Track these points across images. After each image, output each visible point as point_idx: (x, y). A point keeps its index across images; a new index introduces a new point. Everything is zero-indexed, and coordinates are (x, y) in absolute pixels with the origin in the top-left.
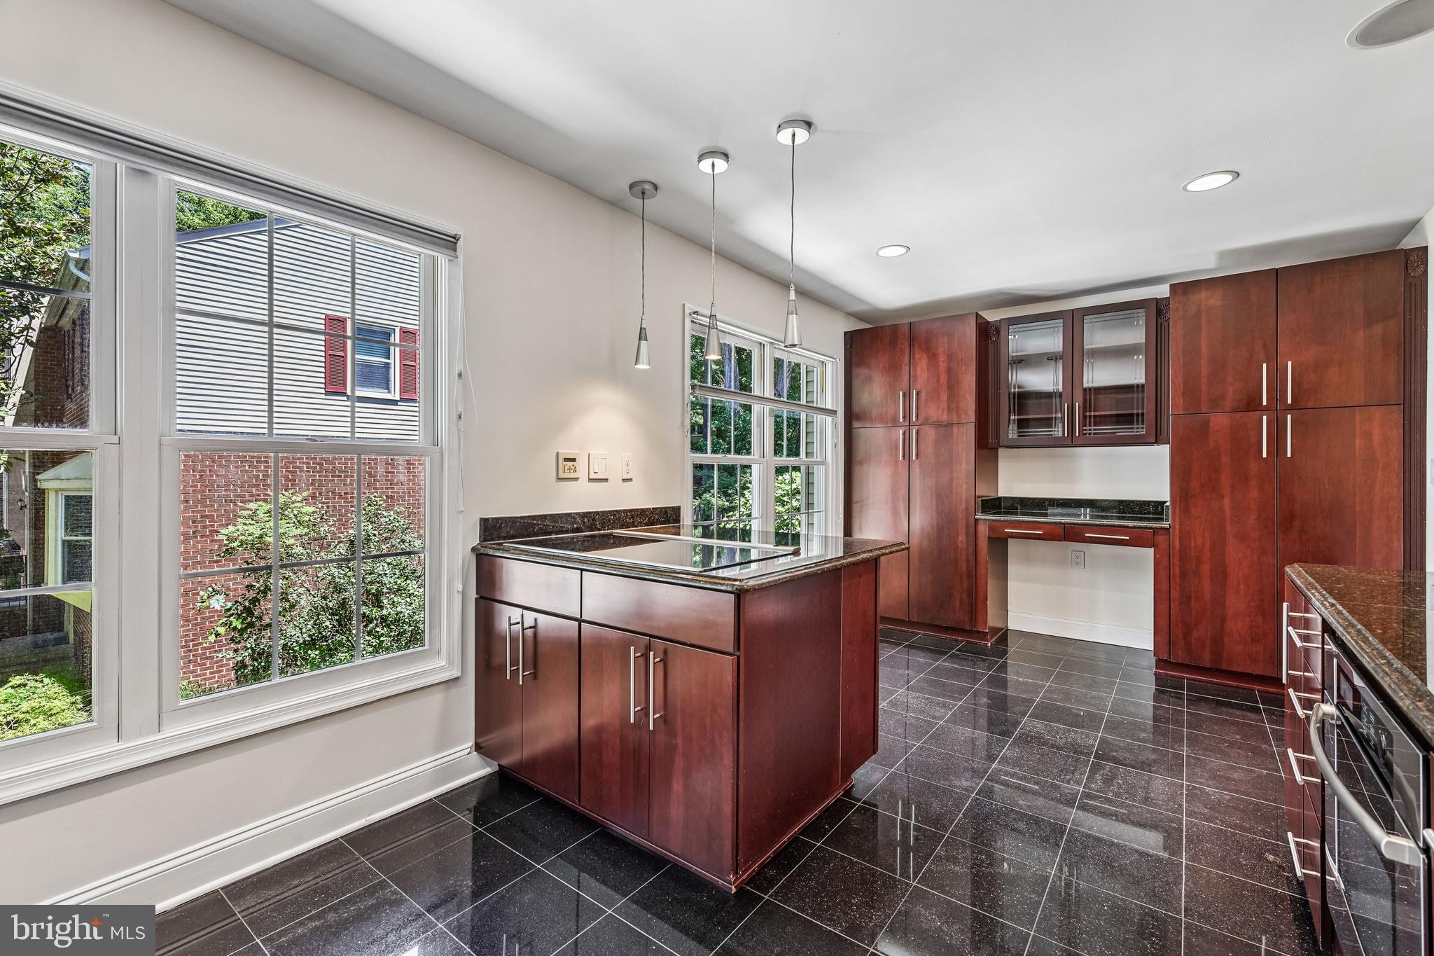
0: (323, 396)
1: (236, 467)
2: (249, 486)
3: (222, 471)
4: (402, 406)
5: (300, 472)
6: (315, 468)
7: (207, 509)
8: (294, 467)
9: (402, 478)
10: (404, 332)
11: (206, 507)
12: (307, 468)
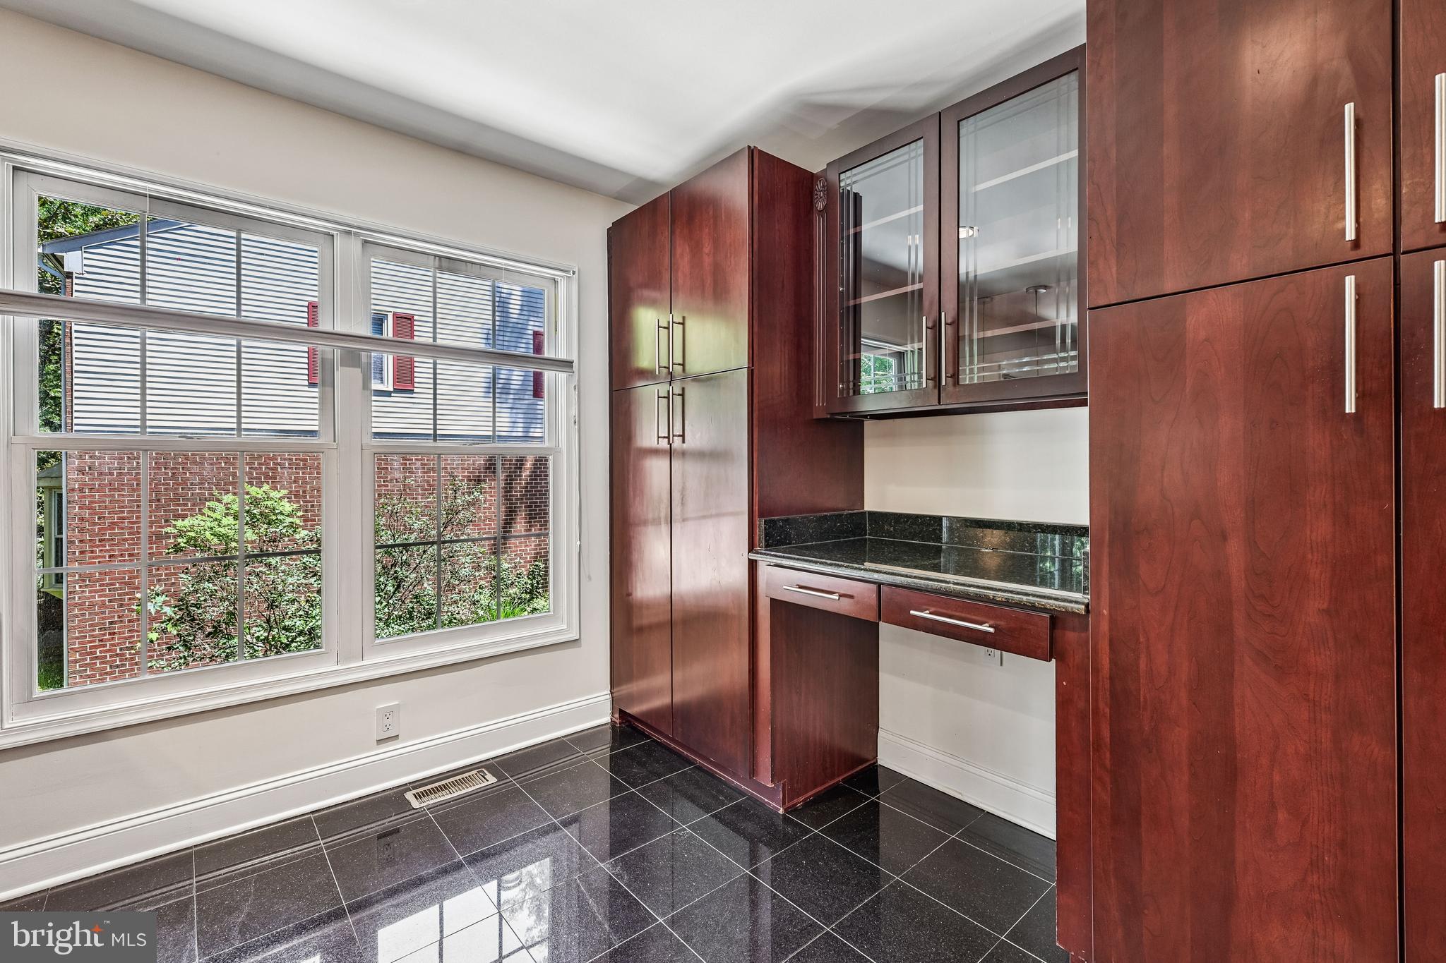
0: (306, 389)
1: (211, 464)
2: (225, 484)
3: (196, 468)
4: (397, 398)
5: (281, 469)
6: (298, 464)
7: (180, 508)
8: (274, 464)
9: (397, 475)
10: (398, 317)
11: (179, 505)
12: (289, 464)
